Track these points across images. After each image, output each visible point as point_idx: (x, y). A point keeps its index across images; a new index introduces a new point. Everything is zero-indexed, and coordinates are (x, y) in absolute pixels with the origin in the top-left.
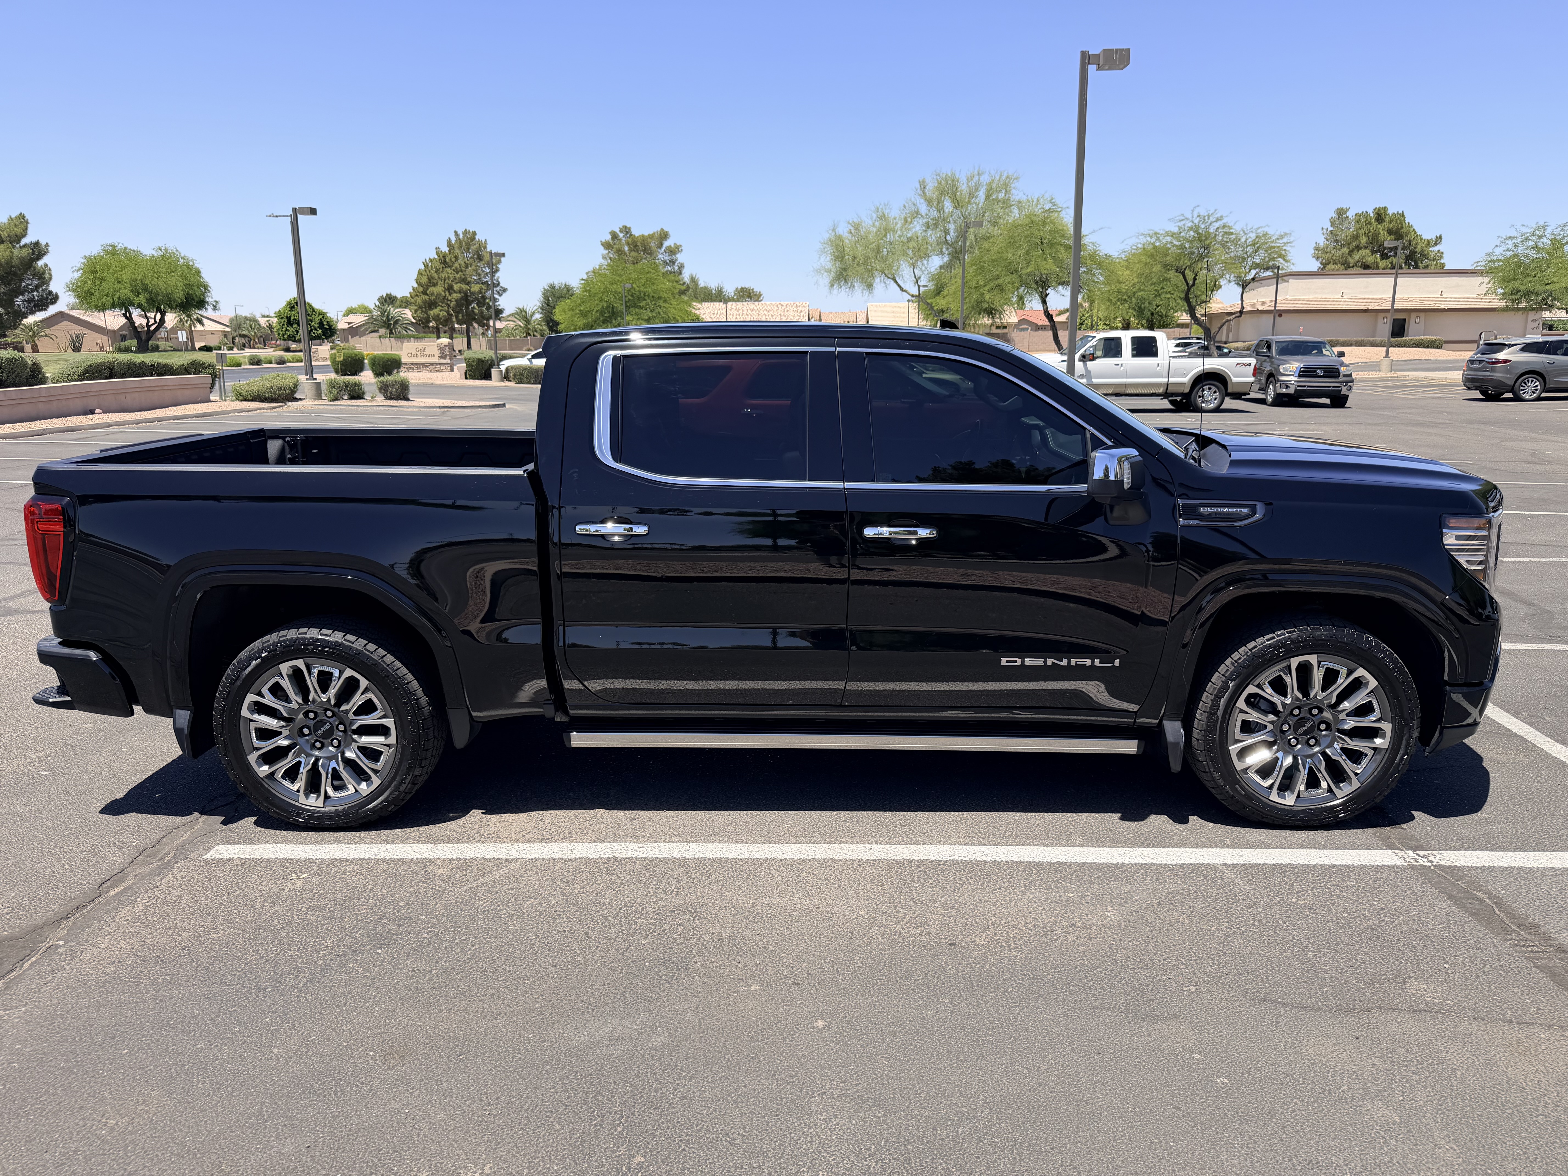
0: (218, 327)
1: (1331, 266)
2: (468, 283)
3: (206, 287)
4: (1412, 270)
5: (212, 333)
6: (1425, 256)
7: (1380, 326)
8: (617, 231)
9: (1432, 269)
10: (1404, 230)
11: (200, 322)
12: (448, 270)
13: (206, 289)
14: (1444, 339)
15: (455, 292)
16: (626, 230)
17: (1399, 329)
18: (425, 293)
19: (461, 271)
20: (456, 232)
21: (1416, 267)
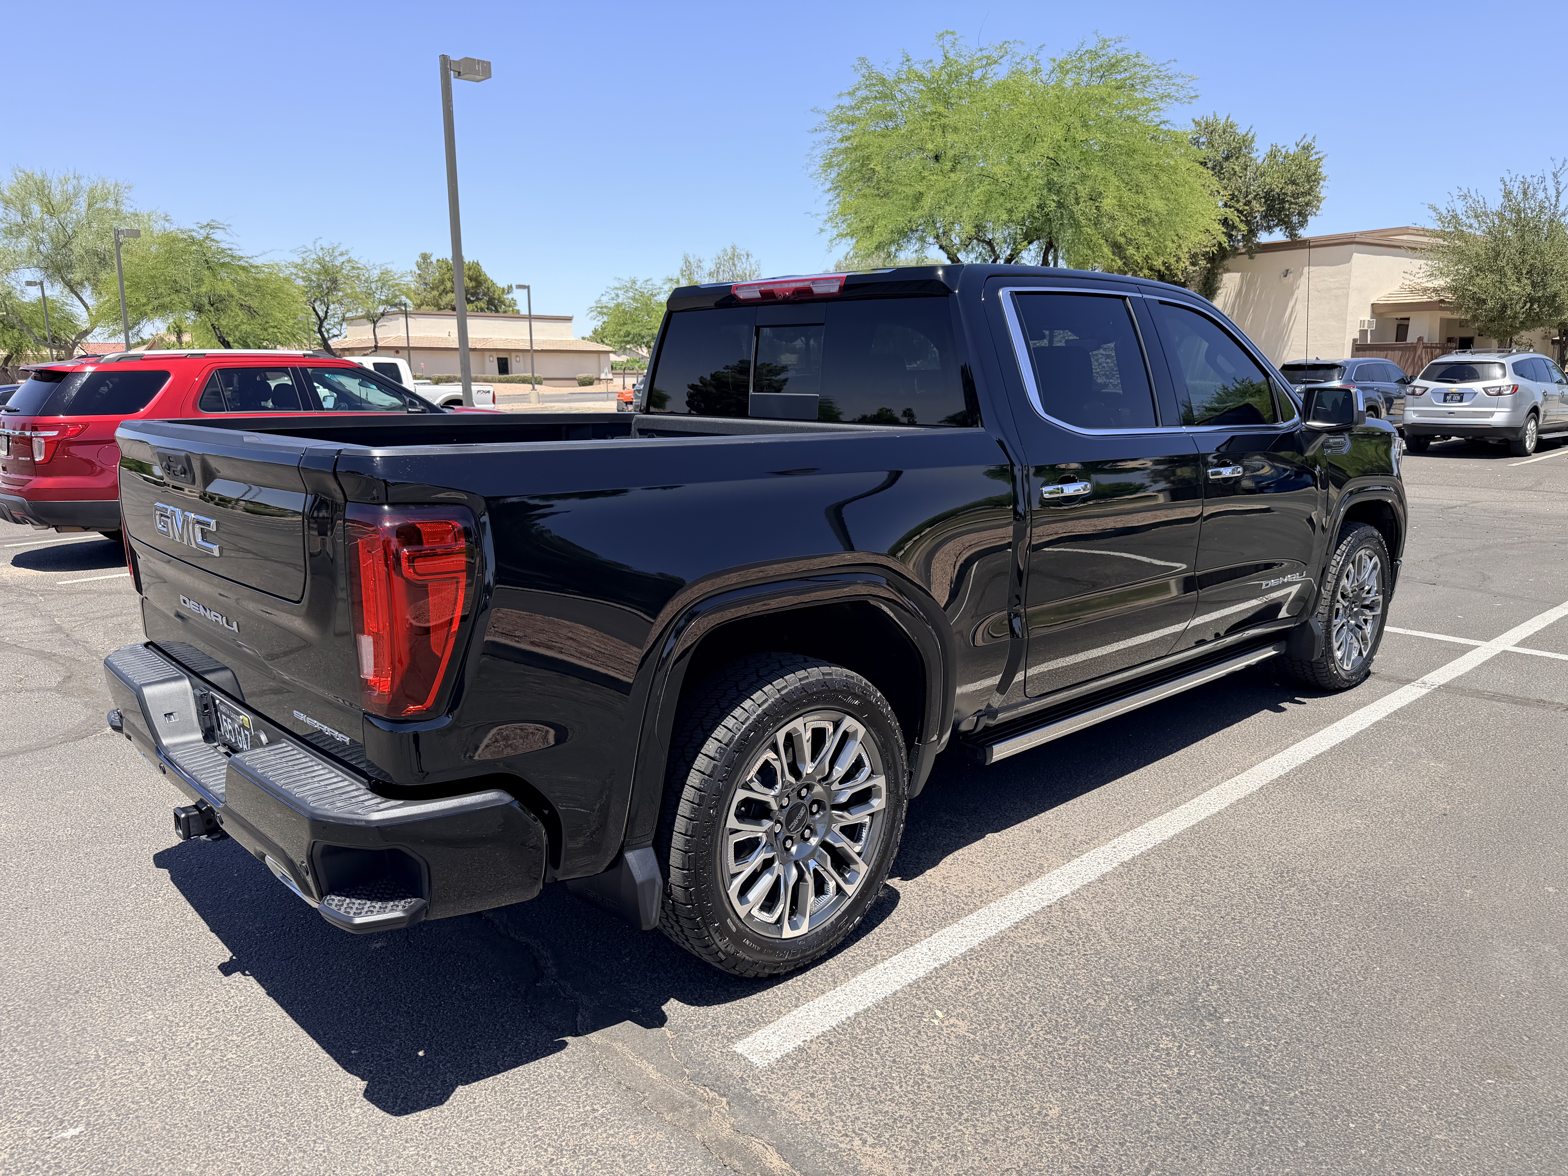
1: (424, 307)
4: (493, 314)
6: (502, 302)
7: (488, 363)
9: (510, 314)
10: (482, 278)
14: (543, 377)
17: (503, 367)
21: (497, 311)
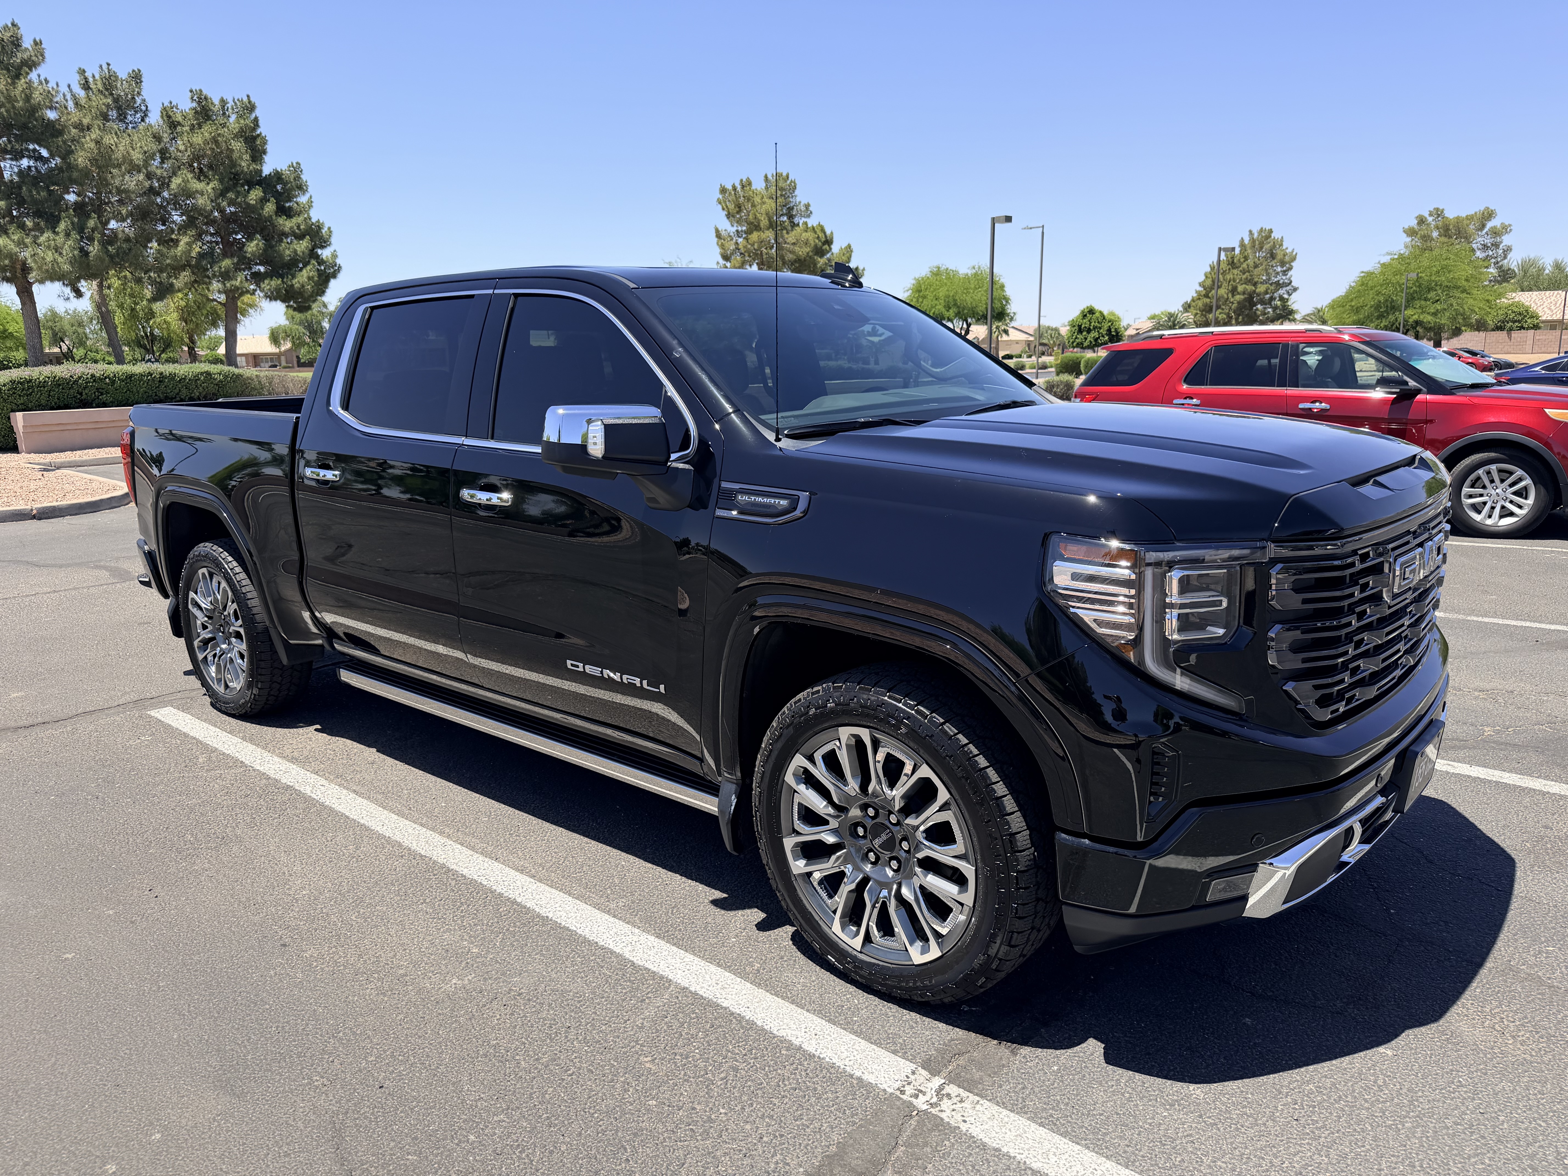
0: (1023, 337)
2: (1255, 284)
3: (1007, 300)
5: (1017, 342)
8: (1426, 214)
11: (1006, 332)
12: (1235, 271)
13: (1007, 302)
15: (1239, 294)
16: (1438, 213)
18: (1206, 296)
19: (1249, 272)
20: (1250, 232)
